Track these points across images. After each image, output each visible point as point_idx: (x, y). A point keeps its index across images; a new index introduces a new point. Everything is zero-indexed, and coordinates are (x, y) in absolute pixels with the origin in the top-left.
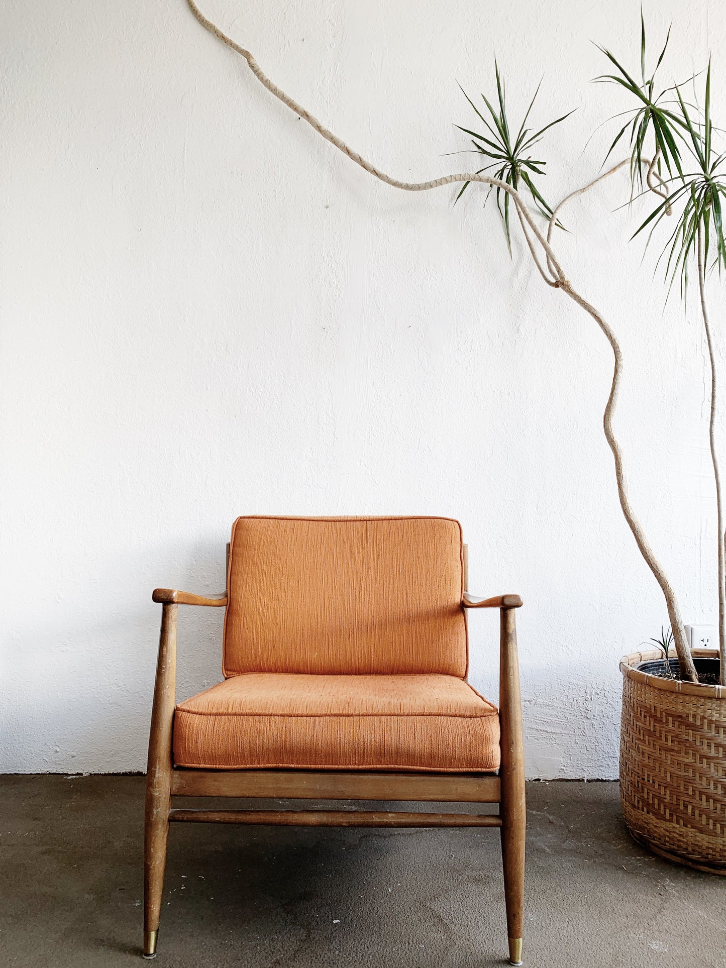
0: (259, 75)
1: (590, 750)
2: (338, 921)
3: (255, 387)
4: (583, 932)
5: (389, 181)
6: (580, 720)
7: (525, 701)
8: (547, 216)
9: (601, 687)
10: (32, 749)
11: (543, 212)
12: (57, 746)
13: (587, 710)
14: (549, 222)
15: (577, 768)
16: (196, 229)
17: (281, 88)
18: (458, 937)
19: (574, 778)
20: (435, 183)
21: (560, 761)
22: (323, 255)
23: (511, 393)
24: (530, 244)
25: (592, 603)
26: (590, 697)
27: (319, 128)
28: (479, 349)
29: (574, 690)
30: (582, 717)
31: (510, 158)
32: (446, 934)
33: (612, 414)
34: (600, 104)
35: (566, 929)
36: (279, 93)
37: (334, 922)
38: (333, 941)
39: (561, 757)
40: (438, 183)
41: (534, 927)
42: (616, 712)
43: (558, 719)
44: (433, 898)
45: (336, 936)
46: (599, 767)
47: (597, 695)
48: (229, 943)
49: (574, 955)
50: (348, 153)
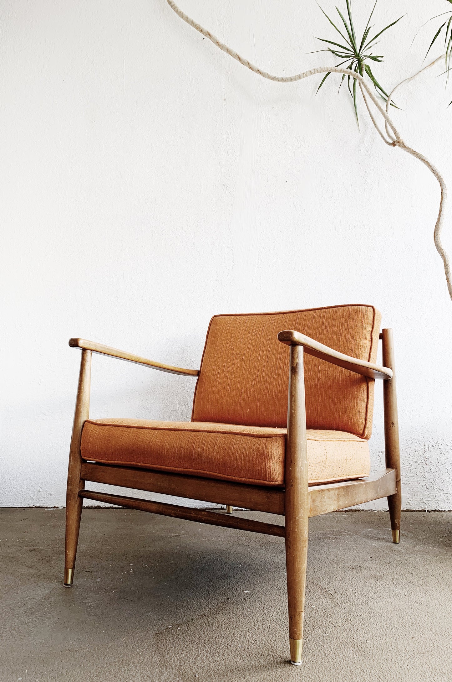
0: (175, 8)
1: (429, 488)
2: (248, 591)
3: (176, 229)
4: (438, 599)
5: (269, 77)
6: (421, 465)
7: (379, 452)
8: (385, 99)
9: (436, 441)
10: (22, 490)
11: (382, 96)
12: (40, 487)
13: (426, 458)
14: (386, 103)
15: (420, 501)
16: (133, 119)
17: (190, 17)
18: (340, 601)
19: (418, 509)
20: (302, 75)
21: (407, 496)
22: (223, 134)
23: (362, 227)
24: (372, 119)
25: (427, 379)
26: (428, 449)
27: (218, 43)
28: (338, 196)
29: (415, 443)
30: (423, 464)
31: (357, 55)
32: (331, 599)
33: (440, 230)
34: (421, 18)
35: (424, 597)
36: (189, 20)
37: (245, 592)
38: (245, 603)
39: (408, 493)
40: (305, 75)
41: (399, 596)
42: (448, 459)
43: (404, 466)
44: (319, 578)
45: (247, 600)
46: (437, 501)
47: (433, 447)
48: (167, 604)
49: (433, 613)
50: (239, 59)
